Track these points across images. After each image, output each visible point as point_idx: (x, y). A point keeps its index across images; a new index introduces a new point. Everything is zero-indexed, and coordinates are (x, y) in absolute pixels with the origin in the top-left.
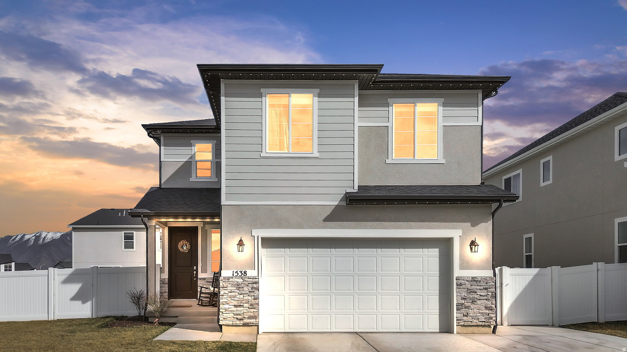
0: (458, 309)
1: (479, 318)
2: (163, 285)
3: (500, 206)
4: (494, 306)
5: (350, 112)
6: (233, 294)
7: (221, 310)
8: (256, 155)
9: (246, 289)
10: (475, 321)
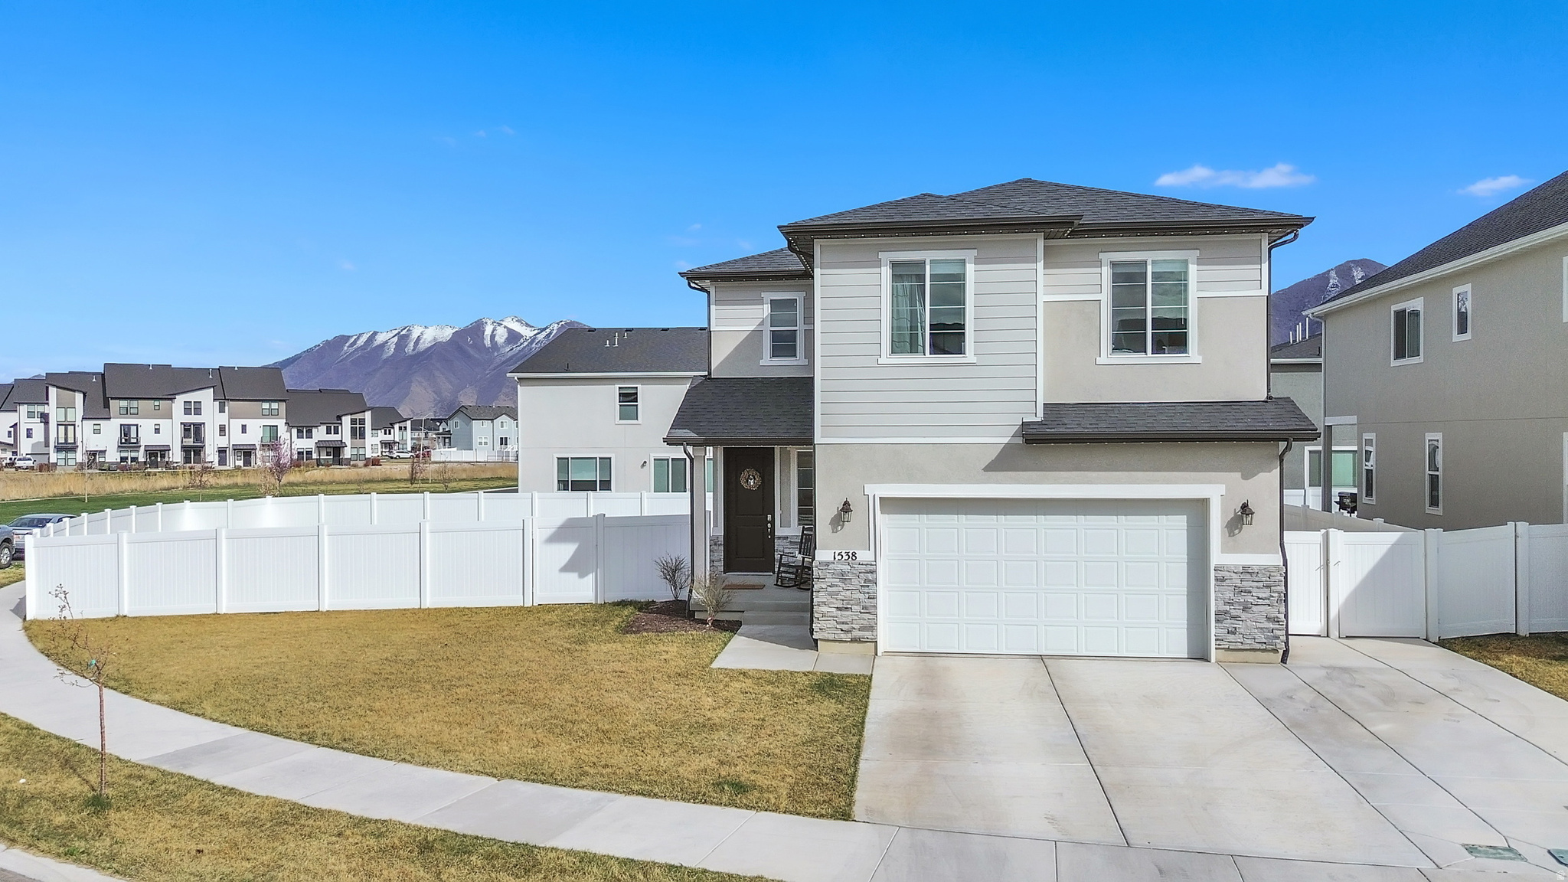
0: (1217, 621)
1: (1256, 636)
2: (716, 548)
3: (1288, 448)
4: (1282, 616)
5: (1031, 287)
6: (834, 589)
7: (816, 615)
8: (872, 362)
9: (855, 581)
10: (1249, 641)
